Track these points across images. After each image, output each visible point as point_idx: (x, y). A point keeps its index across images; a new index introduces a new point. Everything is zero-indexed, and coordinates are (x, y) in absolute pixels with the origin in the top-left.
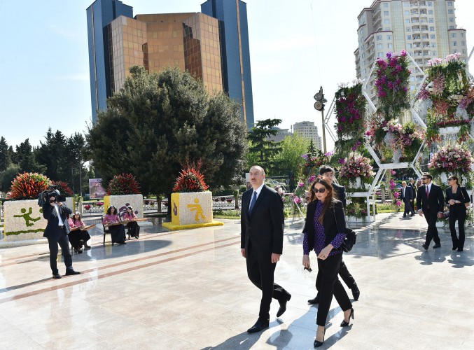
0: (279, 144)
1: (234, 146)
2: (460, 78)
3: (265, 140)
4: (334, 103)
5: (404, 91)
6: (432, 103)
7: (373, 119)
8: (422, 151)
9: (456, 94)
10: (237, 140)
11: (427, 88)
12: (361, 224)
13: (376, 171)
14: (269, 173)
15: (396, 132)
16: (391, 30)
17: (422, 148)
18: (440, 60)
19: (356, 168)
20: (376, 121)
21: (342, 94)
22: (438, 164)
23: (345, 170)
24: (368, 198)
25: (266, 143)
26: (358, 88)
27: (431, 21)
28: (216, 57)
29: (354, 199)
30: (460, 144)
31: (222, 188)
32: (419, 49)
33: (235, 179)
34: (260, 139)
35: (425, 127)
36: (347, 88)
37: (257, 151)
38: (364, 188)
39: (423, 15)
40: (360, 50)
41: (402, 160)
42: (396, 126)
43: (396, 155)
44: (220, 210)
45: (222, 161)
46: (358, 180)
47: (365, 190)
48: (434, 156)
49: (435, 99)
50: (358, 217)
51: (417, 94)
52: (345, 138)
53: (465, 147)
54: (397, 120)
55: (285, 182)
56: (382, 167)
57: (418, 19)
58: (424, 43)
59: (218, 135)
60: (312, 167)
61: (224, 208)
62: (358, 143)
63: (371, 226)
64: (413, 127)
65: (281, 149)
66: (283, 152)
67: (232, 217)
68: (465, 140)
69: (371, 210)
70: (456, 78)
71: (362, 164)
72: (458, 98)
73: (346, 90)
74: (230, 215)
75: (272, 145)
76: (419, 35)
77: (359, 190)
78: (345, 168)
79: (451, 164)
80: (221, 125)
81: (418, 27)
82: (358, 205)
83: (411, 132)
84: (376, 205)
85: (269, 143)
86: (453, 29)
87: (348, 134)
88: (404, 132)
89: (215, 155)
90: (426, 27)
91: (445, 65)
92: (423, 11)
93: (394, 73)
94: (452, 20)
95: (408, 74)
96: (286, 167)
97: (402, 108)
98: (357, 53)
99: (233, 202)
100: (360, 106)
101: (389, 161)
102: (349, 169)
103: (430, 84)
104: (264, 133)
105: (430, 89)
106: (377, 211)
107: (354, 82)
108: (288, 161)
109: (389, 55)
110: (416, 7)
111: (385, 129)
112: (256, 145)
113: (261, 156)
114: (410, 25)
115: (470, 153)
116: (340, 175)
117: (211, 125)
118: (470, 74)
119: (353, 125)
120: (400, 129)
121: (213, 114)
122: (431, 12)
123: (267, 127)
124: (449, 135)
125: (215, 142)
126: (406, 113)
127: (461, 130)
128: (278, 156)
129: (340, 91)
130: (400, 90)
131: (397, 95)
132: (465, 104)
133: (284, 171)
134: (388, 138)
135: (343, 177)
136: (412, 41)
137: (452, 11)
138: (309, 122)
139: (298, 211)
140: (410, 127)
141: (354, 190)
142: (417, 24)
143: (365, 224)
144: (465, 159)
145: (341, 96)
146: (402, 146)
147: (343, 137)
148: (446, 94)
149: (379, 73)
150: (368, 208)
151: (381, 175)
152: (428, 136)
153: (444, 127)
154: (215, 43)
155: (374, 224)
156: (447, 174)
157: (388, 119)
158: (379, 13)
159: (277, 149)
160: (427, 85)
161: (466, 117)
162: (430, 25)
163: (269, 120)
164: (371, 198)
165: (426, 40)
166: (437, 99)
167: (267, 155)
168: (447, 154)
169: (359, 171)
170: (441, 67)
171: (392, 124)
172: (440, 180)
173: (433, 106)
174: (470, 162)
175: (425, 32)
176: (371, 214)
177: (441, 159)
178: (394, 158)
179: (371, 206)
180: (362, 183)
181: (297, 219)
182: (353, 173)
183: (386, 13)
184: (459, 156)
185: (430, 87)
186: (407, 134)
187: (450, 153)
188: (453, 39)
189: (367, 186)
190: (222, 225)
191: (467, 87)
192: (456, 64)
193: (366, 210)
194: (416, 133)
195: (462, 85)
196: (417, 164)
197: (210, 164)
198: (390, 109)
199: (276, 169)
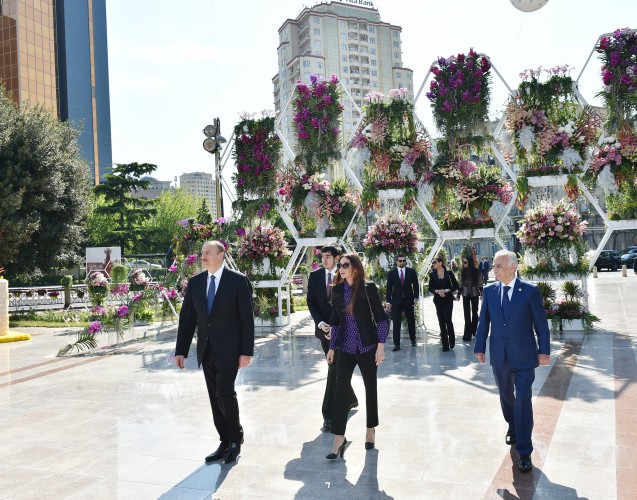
0: (152, 203)
1: (62, 201)
2: (406, 123)
3: (128, 195)
4: (233, 142)
5: (334, 134)
6: (369, 154)
7: (291, 171)
8: (355, 221)
9: (400, 144)
10: (67, 191)
11: (364, 132)
12: (269, 329)
13: (293, 249)
14: (134, 249)
15: (320, 192)
16: (322, 55)
17: (356, 218)
18: (382, 95)
19: (262, 244)
20: (294, 174)
21: (245, 128)
22: (377, 241)
23: (246, 247)
24: (279, 289)
25: (129, 200)
26: (268, 124)
27: (373, 53)
28: (46, 53)
29: (260, 291)
30: (404, 213)
31: (38, 273)
32: (357, 86)
33: (63, 257)
34: (120, 193)
35: (361, 188)
36: (253, 121)
37: (113, 212)
38: (274, 274)
39: (364, 43)
40: (280, 77)
41: (328, 234)
42: (322, 183)
43: (320, 226)
44: (32, 312)
45: (37, 226)
46: (266, 262)
47: (275, 278)
48: (372, 229)
49: (374, 150)
50: (265, 318)
51: (350, 140)
52: (248, 196)
53: (410, 219)
54: (323, 175)
55: (160, 263)
56: (301, 243)
57: (356, 46)
58: (363, 80)
59: (28, 180)
60: (195, 240)
61: (40, 307)
62: (266, 207)
63: (282, 332)
64: (345, 186)
65: (154, 212)
66: (159, 215)
67: (53, 324)
68: (410, 209)
69: (284, 306)
70: (401, 122)
71: (272, 237)
72: (403, 150)
73: (251, 124)
74: (49, 320)
75: (140, 203)
76: (357, 68)
77: (267, 278)
78: (247, 243)
79: (392, 241)
80: (37, 164)
81: (357, 58)
82: (265, 300)
83: (342, 193)
84: (291, 300)
85: (135, 201)
86: (397, 67)
87: (253, 191)
88: (332, 193)
89: (21, 214)
90: (367, 60)
91: (388, 103)
92: (364, 38)
93: (320, 106)
94: (398, 55)
95: (339, 110)
96: (162, 239)
97: (329, 158)
98: (276, 80)
99: (62, 296)
100: (271, 150)
101: (310, 234)
102: (252, 244)
103: (369, 127)
104: (127, 184)
105: (368, 135)
106: (295, 308)
107: (263, 113)
108: (166, 231)
109: (314, 79)
110: (355, 31)
111: (306, 187)
112: (111, 202)
113: (121, 221)
114: (347, 53)
115: (415, 227)
116: (240, 254)
117: (15, 161)
118: (418, 119)
119: (260, 178)
120: (327, 188)
121: (20, 143)
122: (372, 40)
123: (132, 174)
124: (391, 201)
125: (22, 191)
126: (336, 165)
127: (406, 195)
128: (150, 223)
129: (242, 124)
130: (329, 131)
131: (324, 139)
132: (411, 159)
133: (158, 247)
134: (311, 200)
135: (244, 256)
136: (348, 75)
137: (397, 44)
138: (204, 174)
139: (171, 311)
140: (340, 186)
141: (260, 278)
142: (356, 53)
143: (274, 328)
144: (410, 234)
145: (244, 133)
146: (329, 213)
147: (245, 195)
148: (388, 143)
149: (300, 104)
150: (280, 304)
151: (300, 255)
152: (363, 200)
153: (385, 188)
154: (46, 29)
155: (287, 329)
156: (387, 254)
157: (310, 172)
158: (308, 30)
159: (149, 211)
160: (363, 128)
161: (412, 177)
162: (371, 57)
163: (136, 164)
164: (284, 289)
165: (366, 76)
166: (376, 148)
167: (131, 220)
168: (388, 227)
169: (267, 249)
170: (382, 105)
171: (316, 180)
172: (378, 264)
173: (371, 159)
174: (416, 239)
175: (365, 65)
176: (284, 314)
177: (380, 234)
178: (317, 231)
179: (284, 301)
180: (272, 267)
181: (169, 323)
182: (258, 250)
183: (317, 31)
184: (402, 230)
185: (367, 131)
186: (335, 197)
187: (392, 226)
188: (398, 80)
189: (279, 270)
190: (26, 339)
191: (414, 136)
192: (402, 103)
193: (277, 308)
194: (347, 195)
195: (408, 133)
196: (350, 239)
197: (11, 230)
198: (314, 158)
199: (146, 242)
